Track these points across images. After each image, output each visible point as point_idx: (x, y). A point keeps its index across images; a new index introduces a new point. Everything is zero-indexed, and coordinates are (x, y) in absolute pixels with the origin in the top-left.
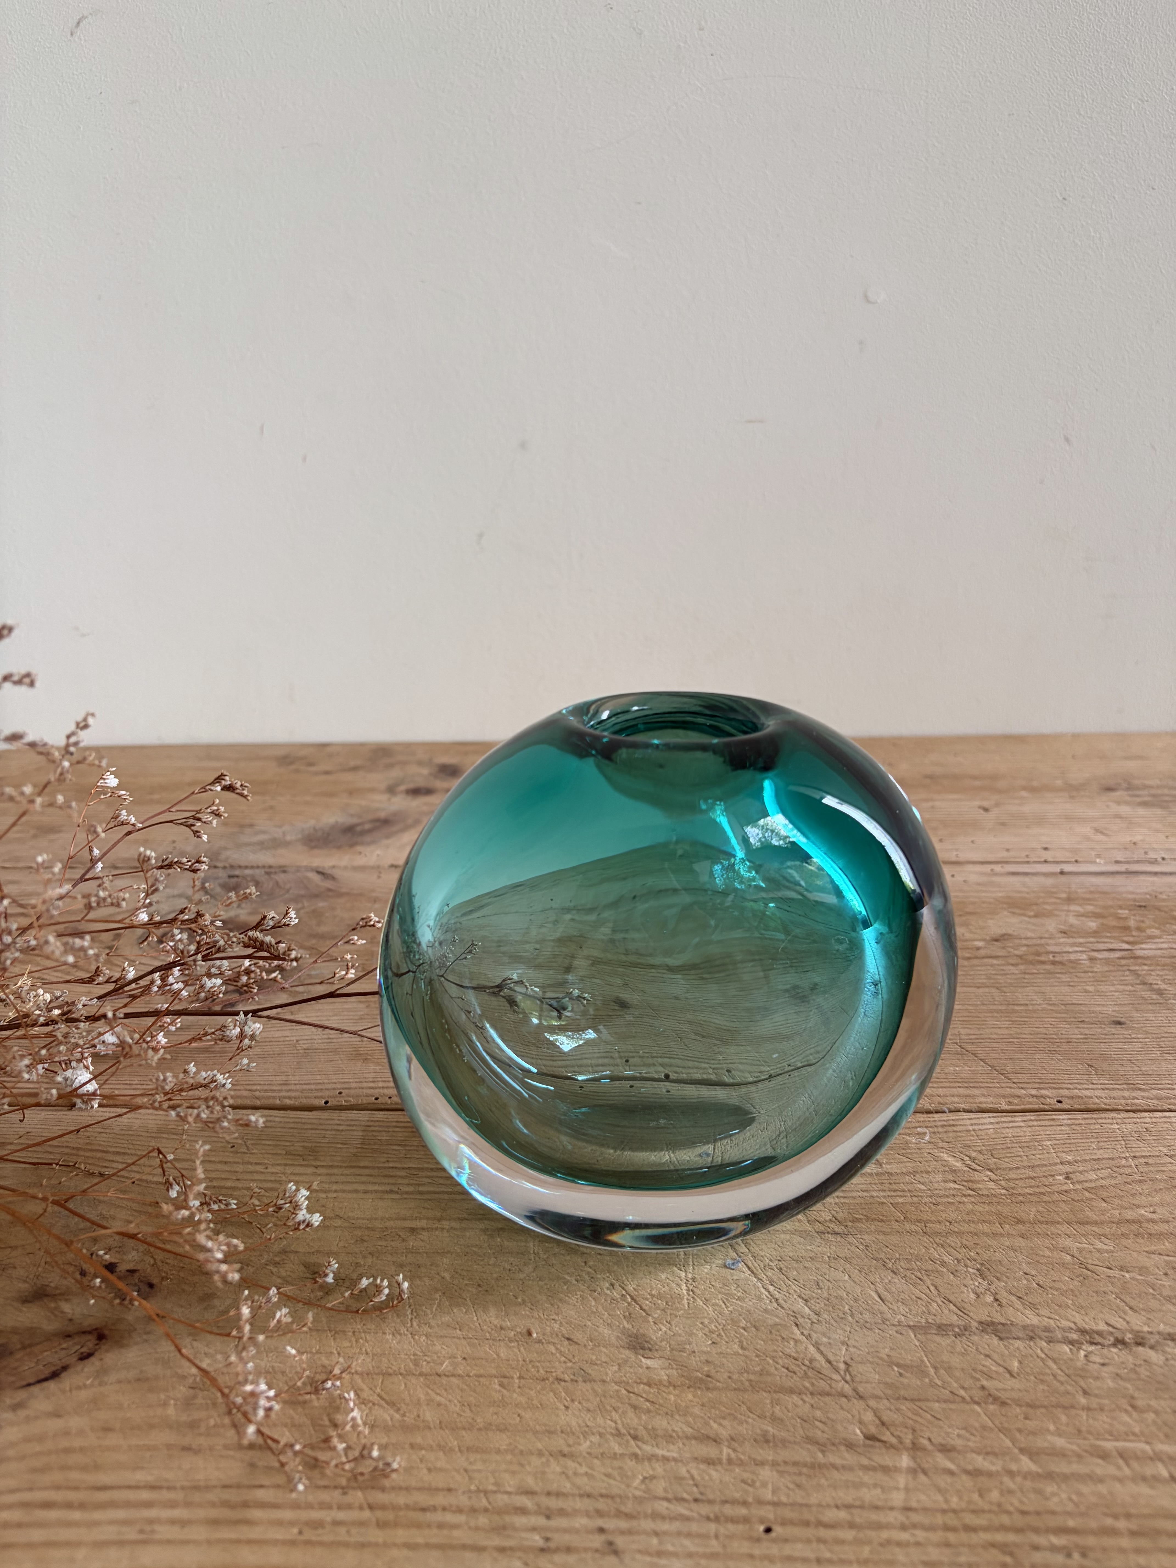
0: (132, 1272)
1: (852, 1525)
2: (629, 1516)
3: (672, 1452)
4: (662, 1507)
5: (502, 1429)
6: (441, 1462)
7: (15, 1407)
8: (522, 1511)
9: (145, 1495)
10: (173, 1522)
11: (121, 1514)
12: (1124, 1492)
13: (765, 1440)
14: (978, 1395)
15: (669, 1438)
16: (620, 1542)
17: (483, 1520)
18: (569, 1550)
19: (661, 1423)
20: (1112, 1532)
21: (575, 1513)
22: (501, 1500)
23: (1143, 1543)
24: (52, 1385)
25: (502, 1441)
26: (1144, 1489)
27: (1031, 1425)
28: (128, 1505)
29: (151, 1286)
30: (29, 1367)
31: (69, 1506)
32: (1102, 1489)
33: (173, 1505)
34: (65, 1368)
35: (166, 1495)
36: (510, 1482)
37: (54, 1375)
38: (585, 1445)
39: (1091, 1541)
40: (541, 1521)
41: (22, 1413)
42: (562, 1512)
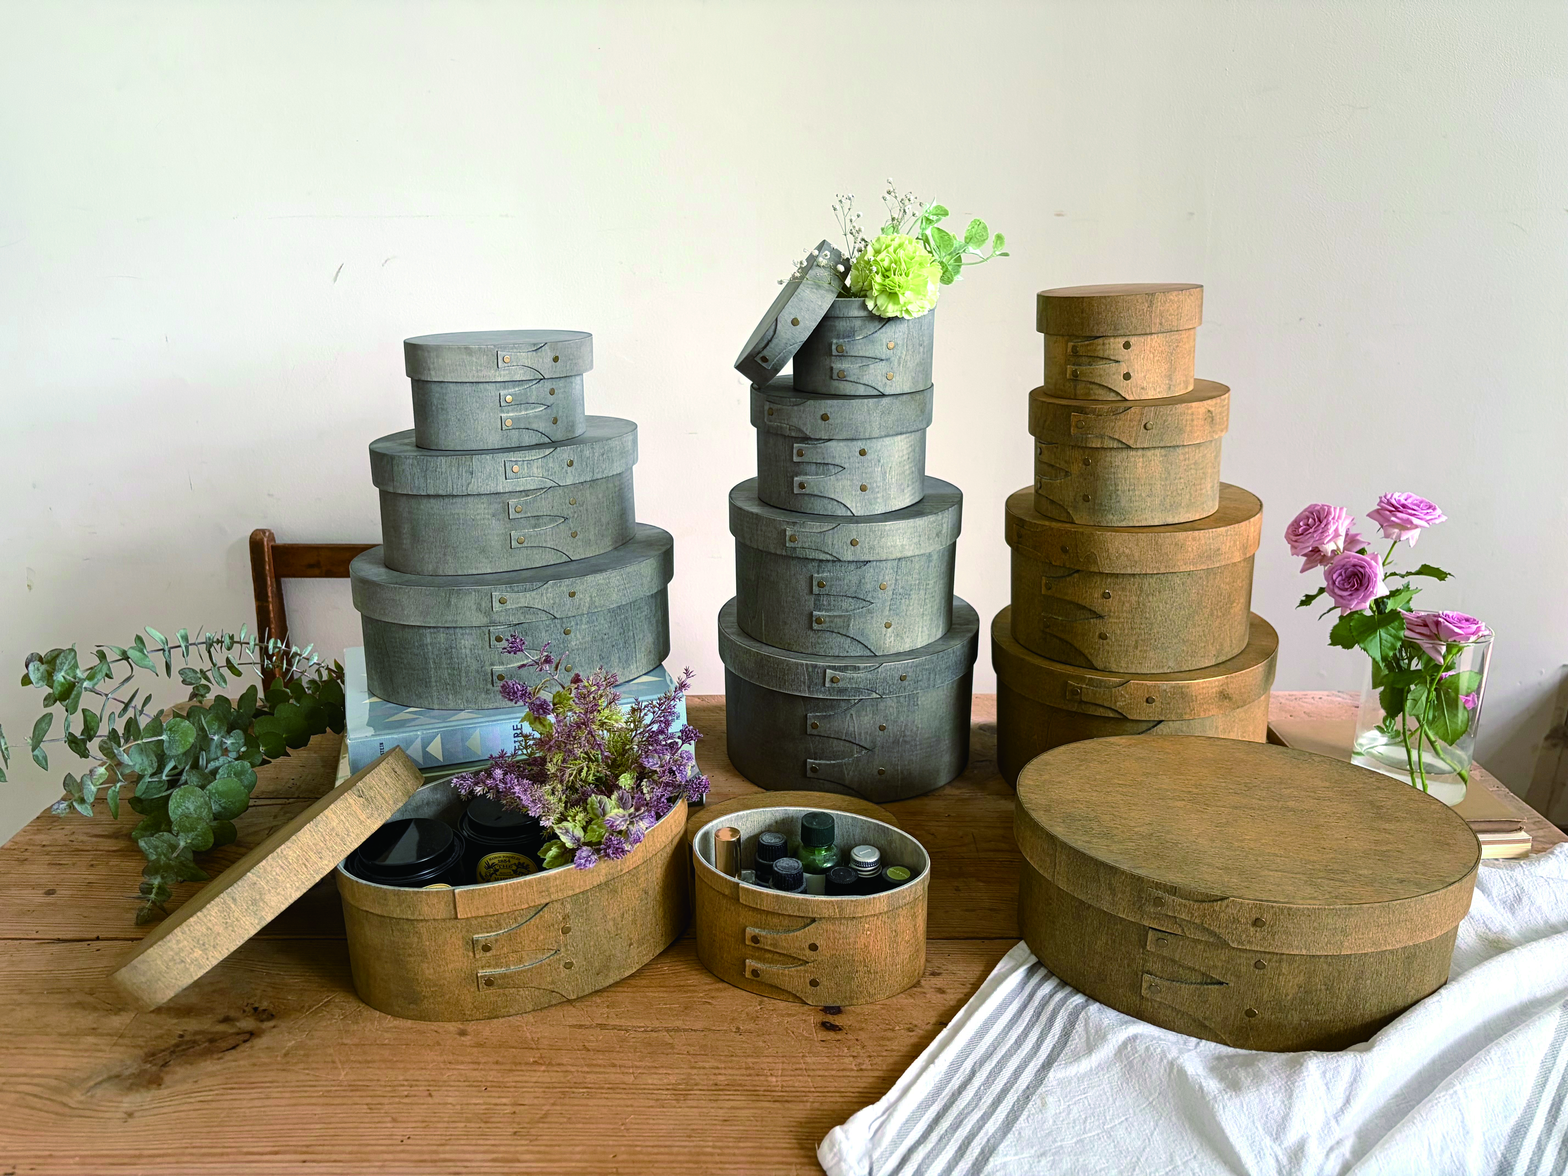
0: (265, 1010)
1: (515, 1087)
2: (439, 1086)
3: (462, 1067)
4: (452, 1083)
5: (402, 1062)
6: (378, 1072)
7: (219, 1059)
8: (403, 1085)
9: (268, 1085)
10: (278, 1092)
11: (259, 1090)
12: (612, 1077)
13: (497, 1063)
14: (581, 1048)
15: (462, 1063)
16: (433, 1093)
17: (388, 1089)
18: (415, 1096)
19: (461, 1058)
20: (602, 1088)
21: (421, 1086)
22: (396, 1083)
23: (611, 1091)
24: (233, 1051)
25: (401, 1065)
26: (621, 1076)
27: (594, 1057)
28: (262, 1087)
29: (272, 1015)
30: (224, 1045)
31: (240, 1089)
32: (607, 1076)
33: (277, 1087)
34: (238, 1045)
35: (276, 1084)
36: (401, 1078)
37: (234, 1048)
38: (431, 1065)
39: (593, 1090)
40: (408, 1088)
41: (221, 1061)
42: (416, 1086)
